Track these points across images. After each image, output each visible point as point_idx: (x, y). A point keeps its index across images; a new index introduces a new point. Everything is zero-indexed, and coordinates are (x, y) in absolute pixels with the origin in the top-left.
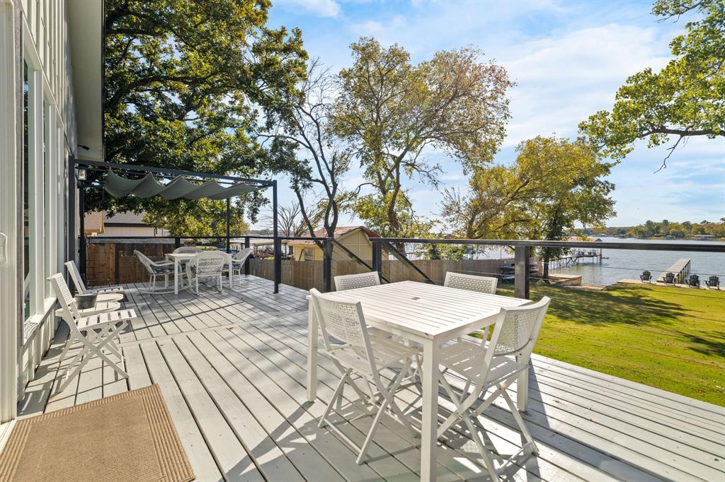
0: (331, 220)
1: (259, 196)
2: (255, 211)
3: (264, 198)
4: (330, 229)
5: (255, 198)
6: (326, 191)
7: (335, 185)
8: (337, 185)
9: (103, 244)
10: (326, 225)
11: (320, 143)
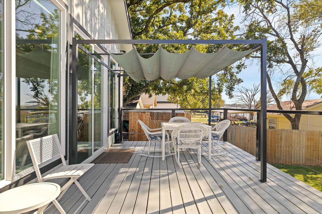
0: (299, 93)
1: (234, 78)
2: (231, 89)
3: (238, 78)
4: (298, 102)
5: (231, 79)
6: (292, 69)
7: (304, 62)
8: (307, 61)
9: (145, 113)
10: (294, 98)
11: (290, 27)
